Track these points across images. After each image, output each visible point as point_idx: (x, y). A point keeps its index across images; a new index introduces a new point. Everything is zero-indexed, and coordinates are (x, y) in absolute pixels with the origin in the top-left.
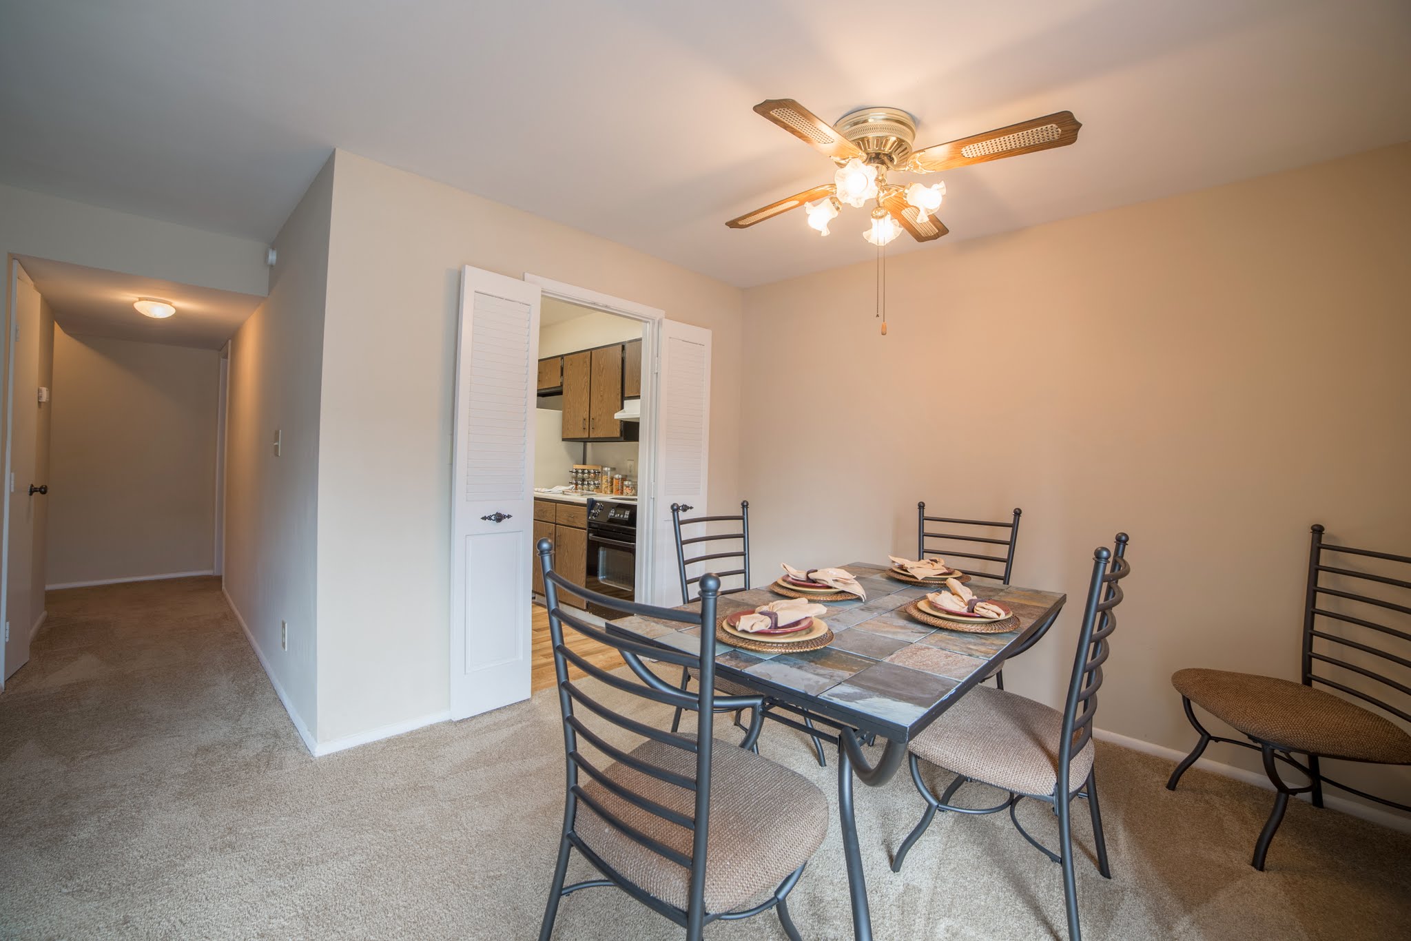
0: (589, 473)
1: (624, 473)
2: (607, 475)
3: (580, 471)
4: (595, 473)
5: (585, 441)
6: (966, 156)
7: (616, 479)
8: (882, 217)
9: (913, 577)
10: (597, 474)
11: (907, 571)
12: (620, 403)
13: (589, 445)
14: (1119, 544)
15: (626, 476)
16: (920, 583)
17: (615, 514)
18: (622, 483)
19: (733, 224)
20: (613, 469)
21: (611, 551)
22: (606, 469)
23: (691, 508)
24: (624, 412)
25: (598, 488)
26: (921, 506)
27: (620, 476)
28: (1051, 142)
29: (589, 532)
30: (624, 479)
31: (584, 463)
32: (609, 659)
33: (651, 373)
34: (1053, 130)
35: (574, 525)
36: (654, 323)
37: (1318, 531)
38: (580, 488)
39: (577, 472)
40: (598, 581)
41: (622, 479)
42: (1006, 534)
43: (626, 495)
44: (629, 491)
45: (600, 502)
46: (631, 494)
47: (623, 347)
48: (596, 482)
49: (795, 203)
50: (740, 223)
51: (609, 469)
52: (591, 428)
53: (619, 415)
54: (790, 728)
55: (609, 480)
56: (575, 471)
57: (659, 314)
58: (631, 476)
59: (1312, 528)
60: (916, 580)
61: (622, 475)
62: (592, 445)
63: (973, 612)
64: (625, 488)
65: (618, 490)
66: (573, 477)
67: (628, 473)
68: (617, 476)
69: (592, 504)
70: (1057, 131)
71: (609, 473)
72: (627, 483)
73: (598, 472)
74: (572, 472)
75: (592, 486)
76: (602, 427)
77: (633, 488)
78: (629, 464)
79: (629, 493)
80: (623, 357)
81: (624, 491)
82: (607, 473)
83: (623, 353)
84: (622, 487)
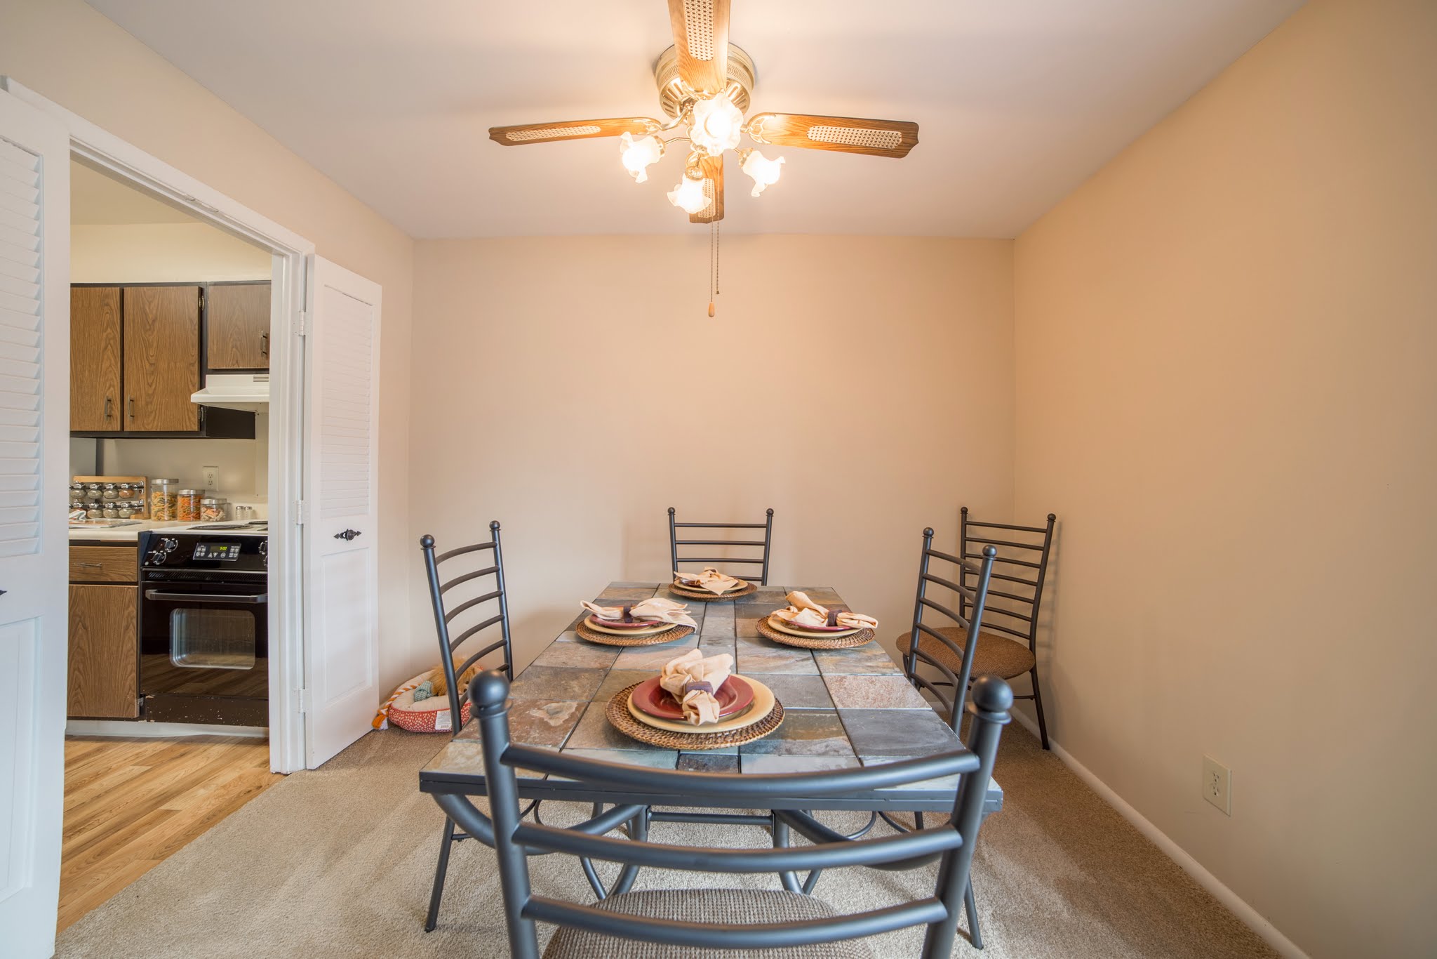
0: (115, 488)
1: (199, 487)
2: (161, 490)
3: (92, 487)
4: (131, 488)
5: (104, 436)
6: (810, 137)
7: (183, 496)
8: (698, 179)
9: (710, 593)
10: (136, 490)
11: (699, 587)
12: (196, 379)
13: (110, 445)
14: (927, 538)
15: (204, 489)
16: (720, 598)
17: (207, 553)
18: (197, 502)
19: (499, 135)
20: (173, 481)
21: (195, 613)
22: (159, 481)
23: (358, 533)
24: (207, 392)
25: (140, 511)
26: (671, 512)
27: (192, 492)
28: (888, 150)
29: (145, 587)
30: (199, 497)
31: (99, 472)
32: (222, 791)
33: (293, 335)
34: (896, 137)
35: (103, 579)
36: (296, 261)
37: (964, 511)
38: (95, 516)
39: (85, 489)
40: (169, 663)
41: (195, 496)
42: (759, 535)
43: (208, 521)
44: (213, 516)
45: (170, 536)
46: (218, 518)
47: (201, 291)
48: (134, 503)
49: (596, 130)
50: (509, 136)
51: (165, 481)
53: (197, 397)
54: (565, 802)
56: (77, 486)
57: (306, 247)
58: (214, 491)
59: (961, 510)
60: (716, 596)
61: (196, 491)
62: (116, 442)
63: (836, 625)
64: (203, 509)
65: (188, 514)
66: (74, 496)
67: (206, 486)
68: (185, 492)
69: (151, 541)
70: (898, 141)
71: (165, 488)
72: (206, 502)
73: (138, 488)
74: (77, 489)
75: (125, 510)
76: (155, 415)
77: (220, 510)
78: (206, 472)
79: (212, 517)
80: (201, 306)
81: (202, 514)
82: (159, 488)
83: (201, 299)
84: (198, 509)
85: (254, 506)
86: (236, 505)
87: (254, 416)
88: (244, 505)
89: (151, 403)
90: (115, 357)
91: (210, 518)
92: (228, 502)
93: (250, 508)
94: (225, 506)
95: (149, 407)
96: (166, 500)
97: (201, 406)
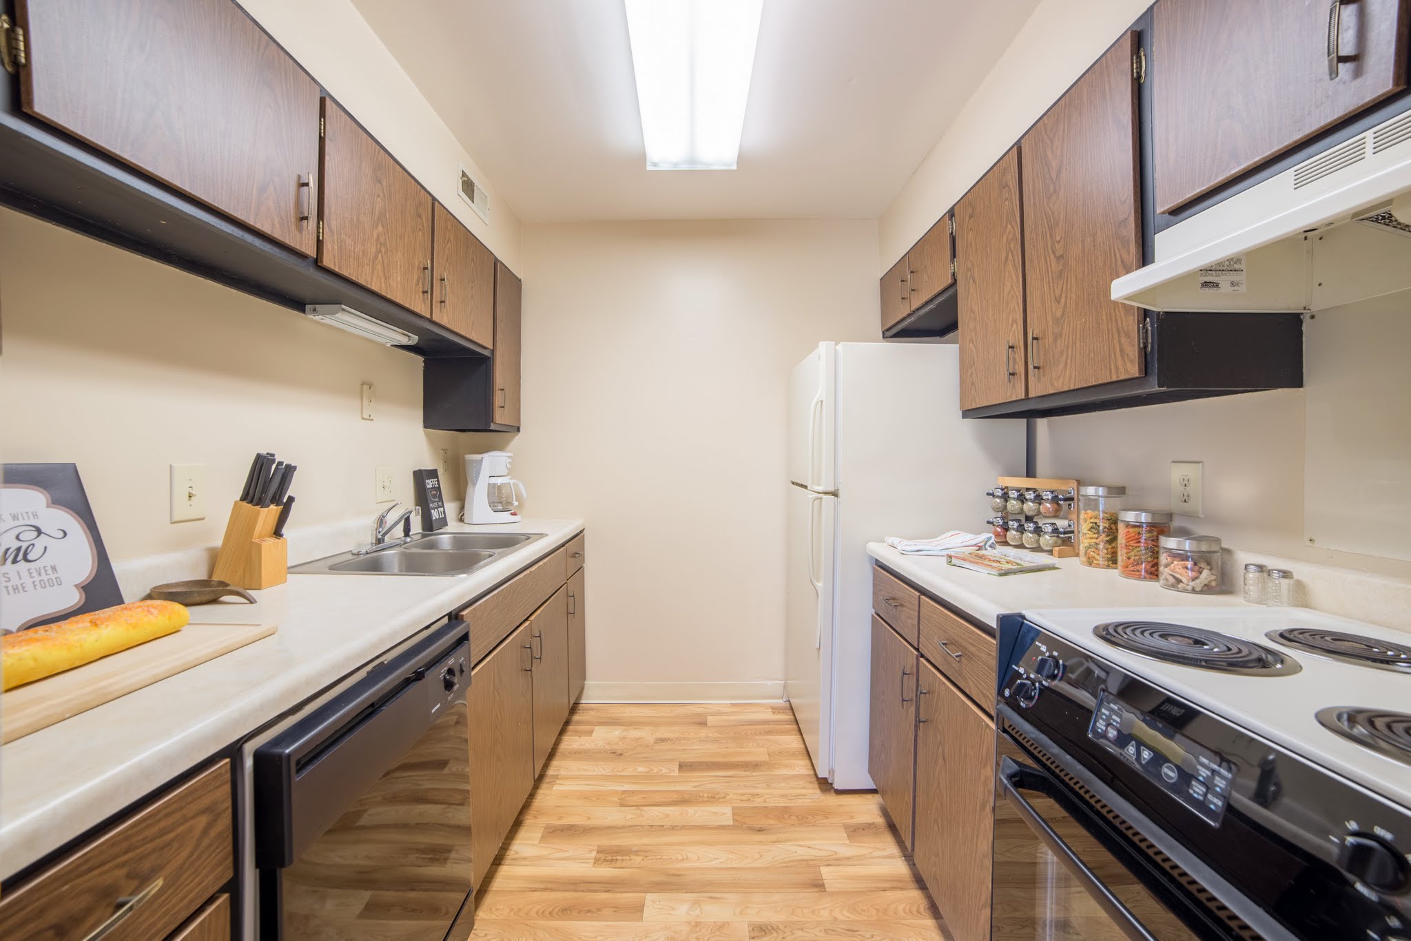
0: (1039, 499)
1: (1159, 503)
2: (1096, 508)
3: (1013, 494)
4: (1055, 500)
5: (1030, 412)
7: (1128, 525)
10: (1063, 502)
12: (1133, 250)
13: (1042, 424)
15: (1170, 516)
18: (1156, 540)
22: (1090, 491)
25: (1067, 542)
27: (1144, 519)
30: (1160, 528)
31: (1030, 472)
39: (1005, 497)
41: (1151, 527)
43: (1175, 586)
44: (1186, 576)
46: (1198, 584)
47: (1137, 41)
48: (1062, 527)
51: (1101, 491)
52: (1031, 367)
55: (1102, 525)
56: (999, 493)
58: (1190, 519)
61: (1154, 514)
62: (1048, 422)
64: (1164, 558)
65: (1136, 563)
66: (996, 509)
67: (1175, 505)
68: (1130, 516)
71: (1101, 503)
72: (1171, 543)
73: (1066, 500)
74: (998, 497)
75: (1047, 537)
76: (1067, 355)
77: (1202, 565)
78: (1177, 474)
79: (1184, 580)
80: (1139, 77)
81: (1161, 569)
82: (1092, 503)
83: (1139, 58)
84: (1155, 554)
85: (1301, 571)
86: (1243, 557)
87: (1301, 322)
88: (1271, 562)
89: (1061, 335)
90: (1016, 269)
91: (1179, 581)
92: (1224, 545)
93: (1286, 574)
94: (1217, 558)
95: (1059, 342)
96: (1101, 528)
97: (1146, 313)
